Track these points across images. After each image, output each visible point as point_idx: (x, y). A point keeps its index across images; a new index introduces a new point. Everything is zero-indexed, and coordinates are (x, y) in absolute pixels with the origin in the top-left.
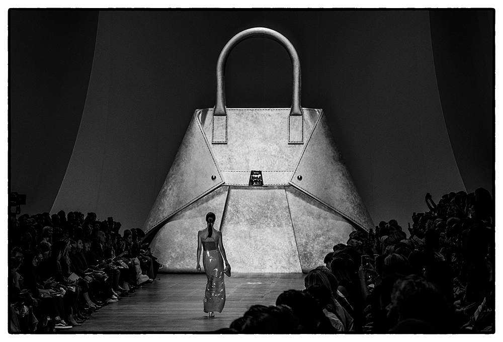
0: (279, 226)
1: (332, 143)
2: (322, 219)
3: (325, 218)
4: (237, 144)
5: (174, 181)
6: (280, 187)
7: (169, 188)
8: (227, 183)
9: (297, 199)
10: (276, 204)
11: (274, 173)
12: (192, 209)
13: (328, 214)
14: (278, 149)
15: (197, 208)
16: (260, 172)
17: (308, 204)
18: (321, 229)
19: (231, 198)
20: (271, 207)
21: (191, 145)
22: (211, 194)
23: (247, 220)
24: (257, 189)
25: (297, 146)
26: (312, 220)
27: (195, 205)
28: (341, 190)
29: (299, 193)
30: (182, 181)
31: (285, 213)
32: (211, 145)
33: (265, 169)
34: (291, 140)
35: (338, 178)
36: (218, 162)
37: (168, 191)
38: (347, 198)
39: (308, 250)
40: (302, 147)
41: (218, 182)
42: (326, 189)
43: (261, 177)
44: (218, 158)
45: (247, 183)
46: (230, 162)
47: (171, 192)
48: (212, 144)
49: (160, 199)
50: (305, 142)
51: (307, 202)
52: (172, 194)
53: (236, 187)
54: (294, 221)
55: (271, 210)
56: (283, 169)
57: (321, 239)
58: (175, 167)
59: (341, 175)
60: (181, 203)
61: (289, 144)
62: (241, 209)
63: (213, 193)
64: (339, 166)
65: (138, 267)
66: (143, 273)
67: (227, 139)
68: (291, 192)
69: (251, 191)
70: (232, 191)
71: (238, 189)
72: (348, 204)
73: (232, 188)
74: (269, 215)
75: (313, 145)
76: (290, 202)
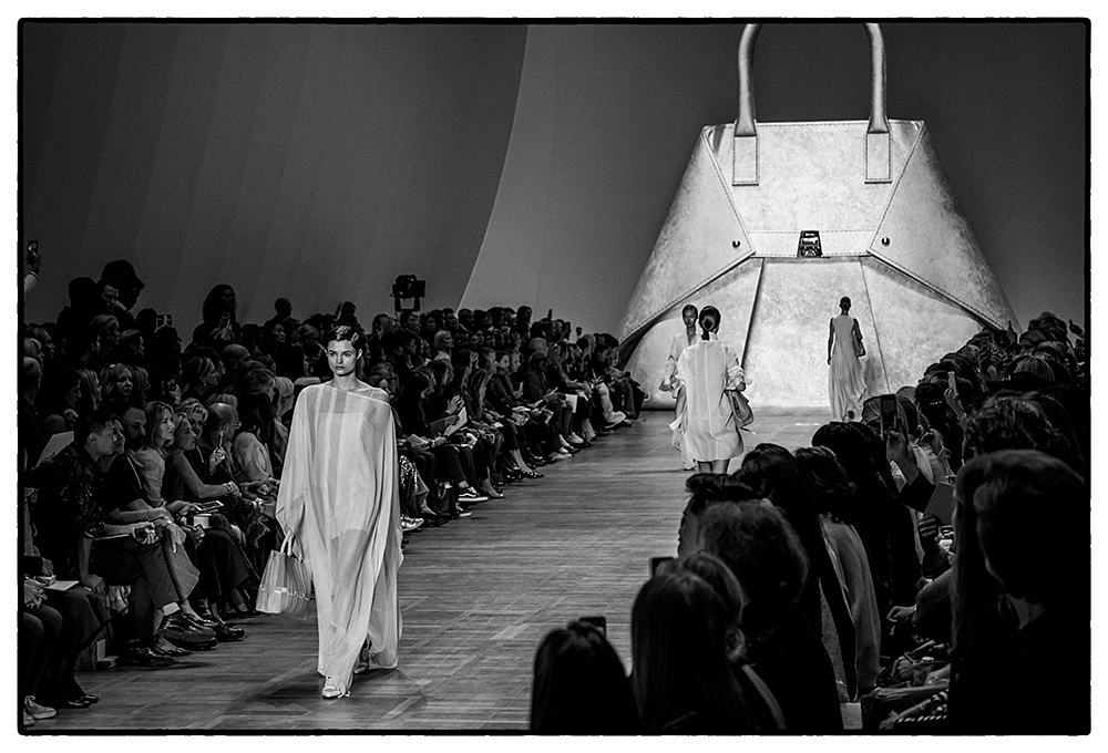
1: (942, 179)
2: (925, 313)
3: (932, 311)
4: (776, 184)
5: (667, 251)
6: (851, 259)
7: (659, 264)
8: (759, 254)
9: (882, 277)
10: (845, 286)
11: (840, 235)
12: (699, 298)
13: (937, 304)
14: (847, 193)
15: (708, 297)
16: (817, 234)
17: (901, 286)
18: (924, 329)
19: (767, 278)
20: (836, 293)
21: (696, 188)
22: (731, 272)
23: (796, 316)
24: (813, 262)
25: (880, 186)
26: (909, 314)
27: (705, 291)
28: (958, 261)
29: (887, 269)
30: (682, 251)
31: (861, 303)
32: (732, 188)
33: (825, 228)
34: (870, 176)
35: (953, 240)
36: (744, 217)
37: (658, 268)
38: (970, 275)
39: (902, 366)
40: (889, 188)
41: (743, 252)
42: (932, 260)
43: (818, 242)
44: (743, 210)
45: (794, 252)
46: (765, 216)
47: (663, 270)
48: (733, 185)
49: (645, 282)
50: (894, 179)
51: (900, 283)
52: (665, 274)
53: (774, 260)
54: (877, 316)
56: (855, 227)
57: (924, 346)
58: (670, 227)
59: (958, 235)
60: (680, 288)
61: (866, 183)
62: (784, 298)
63: (734, 270)
64: (954, 220)
65: (606, 399)
66: (615, 410)
67: (758, 177)
68: (872, 267)
69: (802, 266)
70: (769, 266)
71: (778, 262)
72: (971, 285)
73: (769, 262)
74: (833, 306)
75: (908, 184)
76: (869, 286)
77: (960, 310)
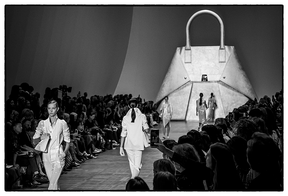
1: (239, 61)
2: (234, 96)
3: (236, 95)
4: (196, 63)
5: (168, 80)
6: (215, 82)
7: (166, 83)
8: (191, 81)
9: (223, 87)
11: (212, 76)
12: (176, 92)
13: (237, 93)
14: (214, 65)
15: (178, 92)
17: (228, 89)
18: (234, 100)
19: (194, 87)
24: (205, 83)
25: (223, 63)
26: (230, 96)
27: (177, 90)
28: (243, 82)
29: (224, 84)
30: (172, 80)
31: (218, 93)
32: (184, 64)
33: (209, 74)
34: (220, 60)
36: (187, 71)
38: (246, 86)
40: (225, 63)
41: (187, 80)
42: (236, 82)
43: (207, 77)
44: (187, 69)
45: (201, 80)
46: (193, 71)
47: (167, 85)
48: (185, 63)
49: (162, 88)
50: (226, 61)
52: (167, 86)
53: (195, 82)
54: (222, 97)
56: (216, 74)
57: (234, 105)
58: (168, 74)
59: (243, 76)
60: (171, 89)
61: (219, 62)
63: (185, 85)
64: (242, 72)
65: (151, 118)
66: (154, 121)
67: (191, 61)
68: (221, 84)
69: (203, 84)
70: (194, 84)
72: (246, 89)
75: (230, 62)
76: (220, 89)
77: (243, 95)
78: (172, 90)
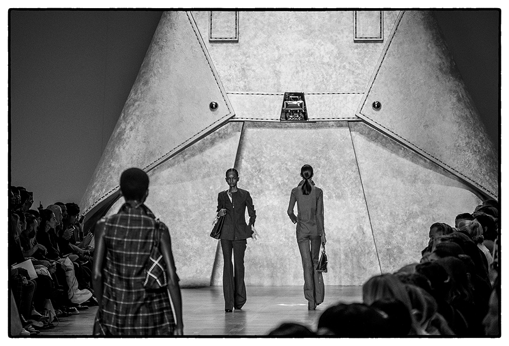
0: (339, 197)
1: (438, 39)
2: (419, 184)
3: (426, 182)
4: (257, 42)
5: (138, 113)
6: (340, 124)
7: (129, 126)
8: (239, 116)
9: (373, 145)
10: (333, 155)
11: (327, 98)
12: (173, 165)
13: (432, 174)
14: (335, 52)
15: (182, 164)
16: (301, 96)
17: (393, 155)
18: (419, 202)
19: (248, 144)
20: (323, 162)
21: (169, 44)
22: (208, 137)
23: (279, 186)
24: (297, 127)
25: (371, 45)
26: (402, 185)
27: (180, 158)
28: (455, 128)
29: (378, 135)
30: (154, 113)
31: (350, 172)
32: (208, 45)
33: (311, 89)
34: (360, 34)
35: (449, 105)
36: (222, 76)
37: (127, 131)
38: (467, 143)
39: (394, 242)
40: (381, 47)
41: (222, 114)
42: (426, 126)
43: (303, 105)
44: (222, 69)
45: (276, 115)
46: (244, 76)
47: (133, 134)
48: (210, 42)
49: (114, 146)
50: (386, 38)
51: (392, 151)
52: (136, 138)
53: (256, 124)
54: (368, 187)
55: (324, 167)
56: (344, 89)
57: (419, 221)
58: (140, 86)
59: (454, 100)
60: (152, 154)
61: (355, 41)
62: (266, 166)
63: (211, 135)
64: (451, 83)
65: (71, 275)
66: (81, 288)
67: (237, 33)
68: (361, 133)
69: (286, 131)
70: (250, 131)
71: (260, 127)
72: (469, 155)
73: (249, 126)
74: (320, 176)
75: (401, 43)
76: (359, 153)
77: (456, 182)
78: (158, 157)
